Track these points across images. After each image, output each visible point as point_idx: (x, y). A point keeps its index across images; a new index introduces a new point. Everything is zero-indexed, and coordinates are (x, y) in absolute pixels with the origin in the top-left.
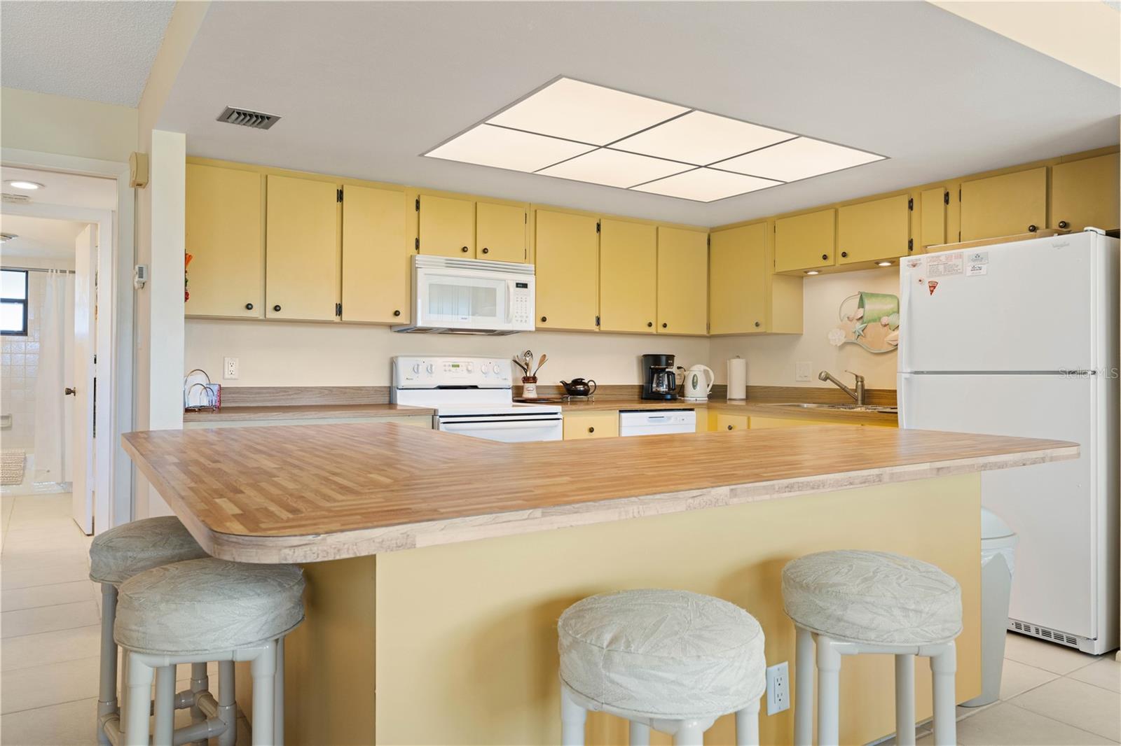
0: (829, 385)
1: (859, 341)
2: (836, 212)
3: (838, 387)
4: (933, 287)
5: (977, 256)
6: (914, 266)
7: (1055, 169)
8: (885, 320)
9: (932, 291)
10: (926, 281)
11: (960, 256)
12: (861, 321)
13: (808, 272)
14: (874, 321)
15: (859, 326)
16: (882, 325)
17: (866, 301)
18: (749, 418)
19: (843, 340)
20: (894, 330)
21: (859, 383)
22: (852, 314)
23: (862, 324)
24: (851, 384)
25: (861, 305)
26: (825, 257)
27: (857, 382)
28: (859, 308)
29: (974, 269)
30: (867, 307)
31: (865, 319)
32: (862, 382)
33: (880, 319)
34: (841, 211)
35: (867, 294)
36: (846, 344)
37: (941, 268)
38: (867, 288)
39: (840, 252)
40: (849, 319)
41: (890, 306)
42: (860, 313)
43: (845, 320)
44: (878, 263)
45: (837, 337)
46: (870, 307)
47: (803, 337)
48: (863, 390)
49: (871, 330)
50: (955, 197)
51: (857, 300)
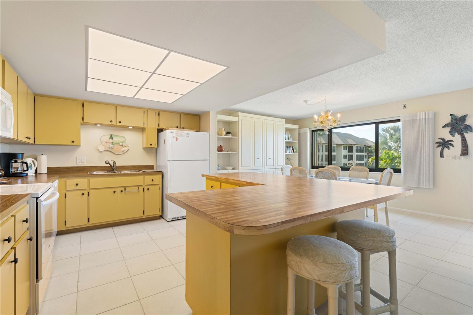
0: (108, 165)
1: (111, 150)
2: (116, 107)
3: (109, 165)
4: (177, 139)
5: (188, 133)
6: (172, 133)
7: (182, 115)
8: (121, 144)
9: (177, 140)
10: (175, 137)
11: (184, 133)
12: (111, 144)
13: (96, 124)
14: (117, 144)
15: (111, 145)
16: (120, 145)
17: (113, 137)
19: (104, 150)
20: (124, 147)
21: (115, 164)
22: (108, 141)
23: (112, 145)
24: (112, 164)
25: (111, 137)
26: (111, 121)
27: (114, 164)
28: (109, 139)
29: (187, 136)
30: (114, 139)
31: (113, 143)
32: (116, 163)
33: (119, 144)
34: (118, 107)
35: (114, 135)
36: (104, 151)
37: (179, 135)
38: (114, 133)
39: (118, 121)
40: (106, 142)
41: (123, 140)
42: (111, 141)
43: (104, 143)
44: (128, 127)
45: (102, 148)
46: (115, 139)
47: (80, 147)
48: (116, 166)
49: (116, 147)
50: (157, 114)
51: (109, 136)
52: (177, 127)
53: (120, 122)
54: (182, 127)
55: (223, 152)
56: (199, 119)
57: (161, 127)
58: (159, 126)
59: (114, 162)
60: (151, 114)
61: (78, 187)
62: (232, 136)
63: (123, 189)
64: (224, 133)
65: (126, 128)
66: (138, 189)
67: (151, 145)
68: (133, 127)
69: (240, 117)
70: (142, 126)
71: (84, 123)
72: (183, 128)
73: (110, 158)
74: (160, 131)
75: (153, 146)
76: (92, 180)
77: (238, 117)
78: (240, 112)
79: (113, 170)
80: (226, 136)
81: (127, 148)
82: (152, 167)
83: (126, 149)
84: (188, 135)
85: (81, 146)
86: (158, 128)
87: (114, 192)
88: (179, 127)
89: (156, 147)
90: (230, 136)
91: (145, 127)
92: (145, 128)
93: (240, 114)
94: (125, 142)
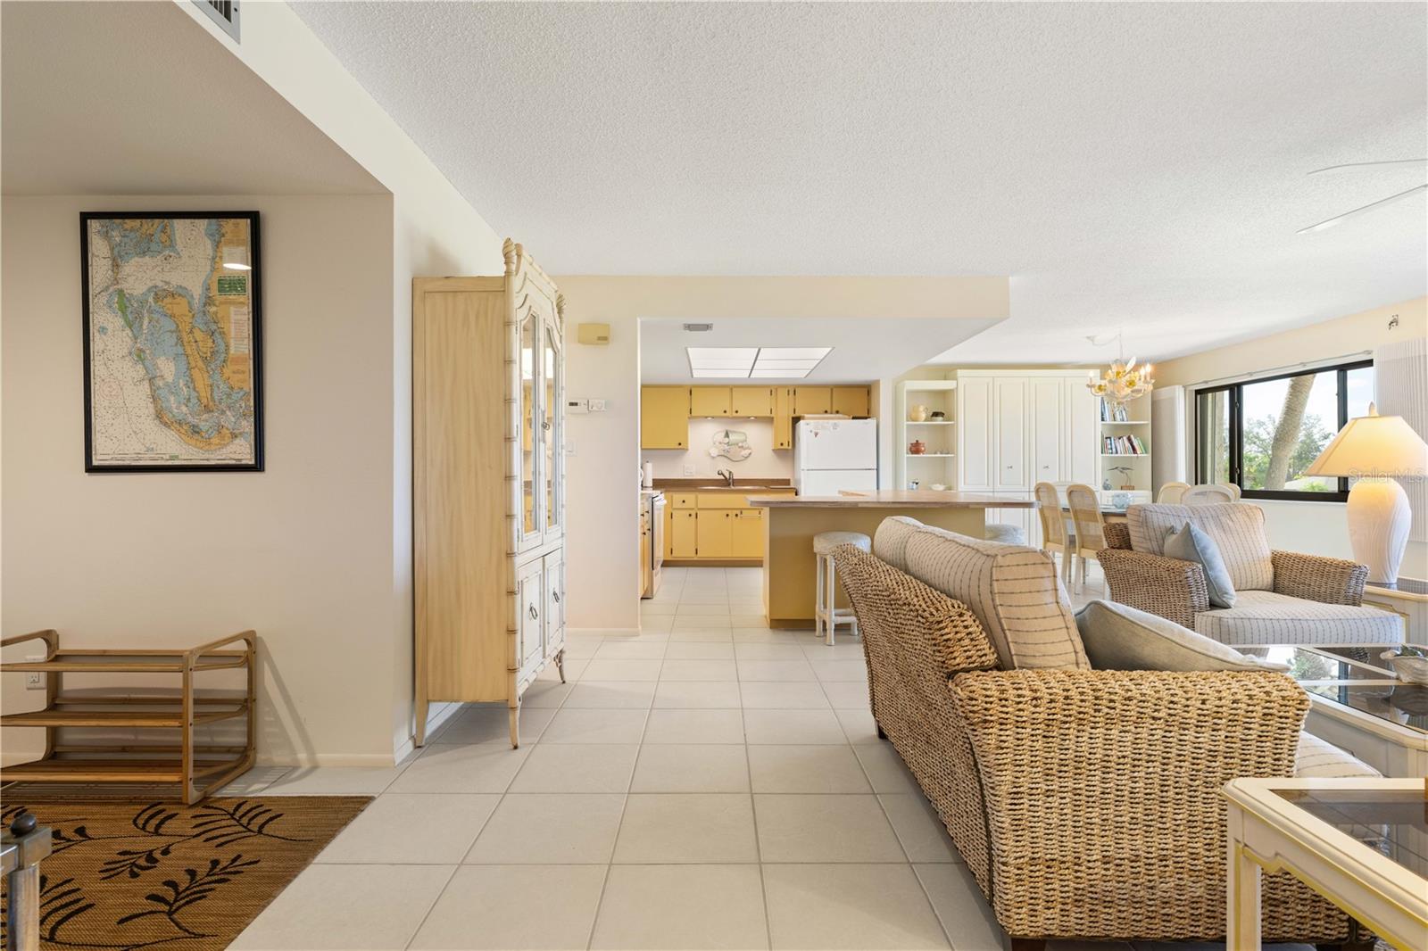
0: (722, 477)
1: (726, 455)
2: (732, 389)
3: (724, 478)
4: (816, 434)
5: (838, 423)
6: (807, 424)
7: (834, 390)
8: (740, 445)
9: (814, 436)
10: (813, 431)
11: (828, 423)
12: (727, 444)
13: (708, 417)
14: (735, 444)
15: (726, 447)
16: (739, 447)
17: (730, 435)
18: (697, 497)
19: (717, 454)
20: (745, 450)
22: (722, 441)
23: (728, 446)
24: (727, 475)
25: (727, 435)
26: (725, 411)
28: (725, 437)
29: (834, 429)
30: (731, 437)
31: (730, 444)
32: (732, 475)
33: (738, 444)
34: (734, 389)
35: (730, 431)
36: (718, 456)
37: (820, 427)
38: (729, 428)
39: (734, 410)
40: (720, 443)
41: (743, 438)
42: (727, 440)
43: (717, 444)
44: (749, 417)
45: (714, 452)
46: (733, 437)
47: (689, 452)
48: (733, 480)
49: (734, 449)
50: (792, 393)
51: (723, 434)
52: (826, 412)
53: (737, 412)
54: (834, 410)
55: (921, 455)
56: (869, 393)
57: (797, 414)
58: (795, 412)
59: (730, 472)
60: (782, 393)
61: (685, 506)
62: (944, 420)
63: (738, 512)
64: (923, 416)
65: (747, 419)
66: (760, 513)
67: (782, 444)
68: (756, 417)
69: (960, 380)
70: (769, 415)
71: (691, 416)
72: (837, 412)
73: (725, 467)
74: (796, 420)
75: (785, 446)
76: (702, 497)
77: (957, 380)
78: (960, 368)
79: (729, 485)
80: (931, 421)
81: (750, 451)
82: (787, 482)
83: (747, 452)
84: (835, 427)
85: (689, 448)
86: (794, 416)
87: (727, 515)
88: (829, 411)
89: (790, 447)
90: (939, 421)
91: (773, 415)
92: (773, 418)
93: (960, 372)
94: (746, 441)
